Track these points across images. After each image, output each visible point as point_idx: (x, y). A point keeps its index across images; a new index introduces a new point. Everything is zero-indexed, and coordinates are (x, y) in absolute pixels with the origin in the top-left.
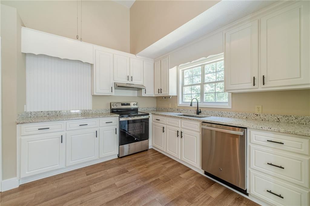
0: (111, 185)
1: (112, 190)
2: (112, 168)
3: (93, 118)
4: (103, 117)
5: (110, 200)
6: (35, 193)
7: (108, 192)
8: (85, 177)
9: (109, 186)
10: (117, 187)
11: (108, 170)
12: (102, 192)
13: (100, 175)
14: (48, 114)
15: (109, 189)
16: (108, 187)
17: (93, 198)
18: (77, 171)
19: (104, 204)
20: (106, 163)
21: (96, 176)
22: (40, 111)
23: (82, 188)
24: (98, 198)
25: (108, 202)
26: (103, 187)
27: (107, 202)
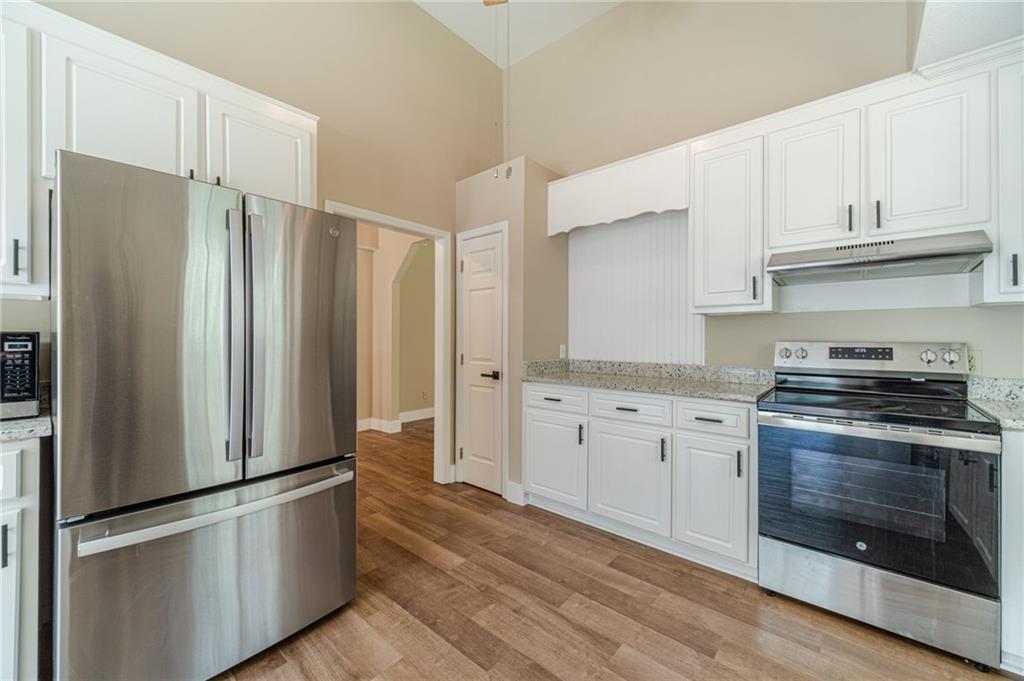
0: (607, 639)
1: (588, 654)
2: (685, 597)
3: (652, 392)
4: (685, 395)
5: (549, 668)
6: (516, 531)
7: (575, 647)
8: (599, 565)
9: (601, 636)
10: (608, 660)
11: (665, 595)
12: (570, 630)
13: (632, 587)
14: (599, 368)
15: (587, 643)
16: (597, 634)
17: (540, 624)
18: (613, 539)
19: (529, 659)
20: (695, 573)
21: (622, 582)
22: (587, 359)
23: (563, 582)
24: (545, 633)
25: (539, 666)
26: (589, 623)
27: (539, 662)
